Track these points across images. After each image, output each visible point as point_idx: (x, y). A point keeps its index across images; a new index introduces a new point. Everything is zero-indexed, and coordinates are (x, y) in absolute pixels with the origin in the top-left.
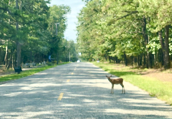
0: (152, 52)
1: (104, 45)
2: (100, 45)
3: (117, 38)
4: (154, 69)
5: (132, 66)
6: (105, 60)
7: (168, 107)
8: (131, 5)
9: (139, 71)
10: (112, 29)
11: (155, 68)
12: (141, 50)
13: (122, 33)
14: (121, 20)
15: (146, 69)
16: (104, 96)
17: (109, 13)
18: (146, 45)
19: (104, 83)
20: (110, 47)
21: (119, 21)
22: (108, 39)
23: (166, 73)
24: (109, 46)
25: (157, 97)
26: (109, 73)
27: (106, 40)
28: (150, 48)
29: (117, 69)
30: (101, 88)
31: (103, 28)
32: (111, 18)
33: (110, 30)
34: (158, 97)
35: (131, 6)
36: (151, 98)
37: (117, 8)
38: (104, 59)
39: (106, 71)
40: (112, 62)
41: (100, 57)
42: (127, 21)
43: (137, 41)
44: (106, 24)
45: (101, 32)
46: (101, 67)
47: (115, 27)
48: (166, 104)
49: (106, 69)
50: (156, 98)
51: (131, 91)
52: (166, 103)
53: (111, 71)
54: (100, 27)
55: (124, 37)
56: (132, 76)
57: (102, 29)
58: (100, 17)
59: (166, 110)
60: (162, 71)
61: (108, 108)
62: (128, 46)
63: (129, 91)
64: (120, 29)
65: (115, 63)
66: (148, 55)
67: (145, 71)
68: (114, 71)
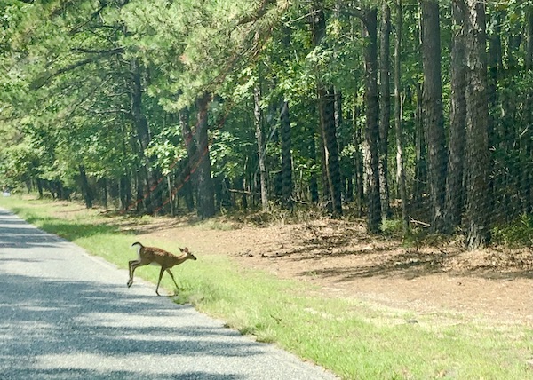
0: (160, 169)
1: (21, 146)
2: (8, 145)
3: (58, 126)
4: (169, 217)
5: (106, 206)
6: (26, 189)
7: (237, 340)
8: (96, 34)
9: (126, 222)
10: (45, 100)
11: (172, 214)
12: (131, 162)
13: (73, 114)
14: (68, 76)
15: (146, 218)
16: (30, 306)
17: (34, 53)
18: (142, 149)
19: (26, 260)
20: (40, 151)
21: (62, 79)
22: (33, 129)
23: (203, 229)
24: (36, 151)
25: (194, 305)
26: (40, 228)
27: (28, 133)
28: (154, 157)
29: (61, 216)
30: (17, 277)
31: (16, 96)
32: (40, 69)
33: (39, 102)
34: (200, 305)
35: (95, 37)
36: (179, 308)
37: (55, 42)
38: (23, 187)
39: (30, 221)
40: (47, 196)
41: (11, 180)
42: (88, 79)
43: (116, 138)
44: (26, 85)
45: (11, 109)
46: (17, 211)
47: (51, 94)
48: (226, 330)
49: (30, 217)
50: (192, 310)
51: (113, 286)
52: (227, 326)
53: (45, 222)
54: (8, 94)
55: (79, 125)
56: (108, 236)
57: (14, 98)
58: (8, 65)
59: (234, 351)
60: (191, 222)
61: (48, 352)
62: (92, 149)
63: (105, 286)
64: (66, 101)
65: (54, 198)
66: (149, 176)
67: (145, 223)
68: (55, 222)
